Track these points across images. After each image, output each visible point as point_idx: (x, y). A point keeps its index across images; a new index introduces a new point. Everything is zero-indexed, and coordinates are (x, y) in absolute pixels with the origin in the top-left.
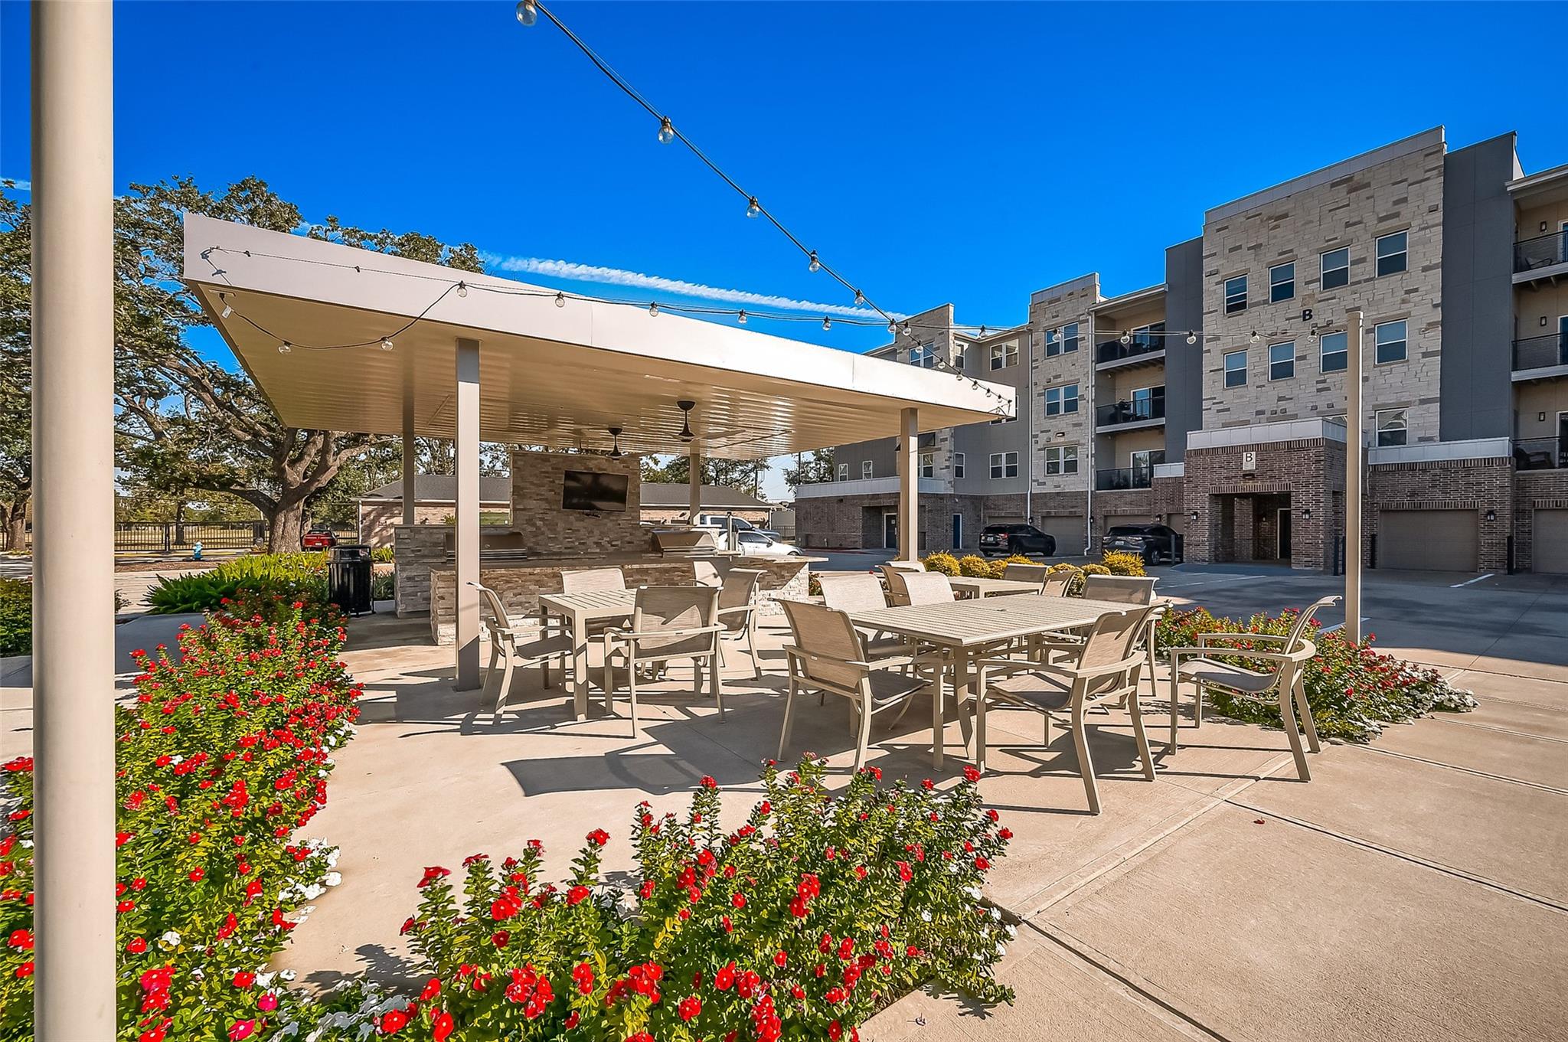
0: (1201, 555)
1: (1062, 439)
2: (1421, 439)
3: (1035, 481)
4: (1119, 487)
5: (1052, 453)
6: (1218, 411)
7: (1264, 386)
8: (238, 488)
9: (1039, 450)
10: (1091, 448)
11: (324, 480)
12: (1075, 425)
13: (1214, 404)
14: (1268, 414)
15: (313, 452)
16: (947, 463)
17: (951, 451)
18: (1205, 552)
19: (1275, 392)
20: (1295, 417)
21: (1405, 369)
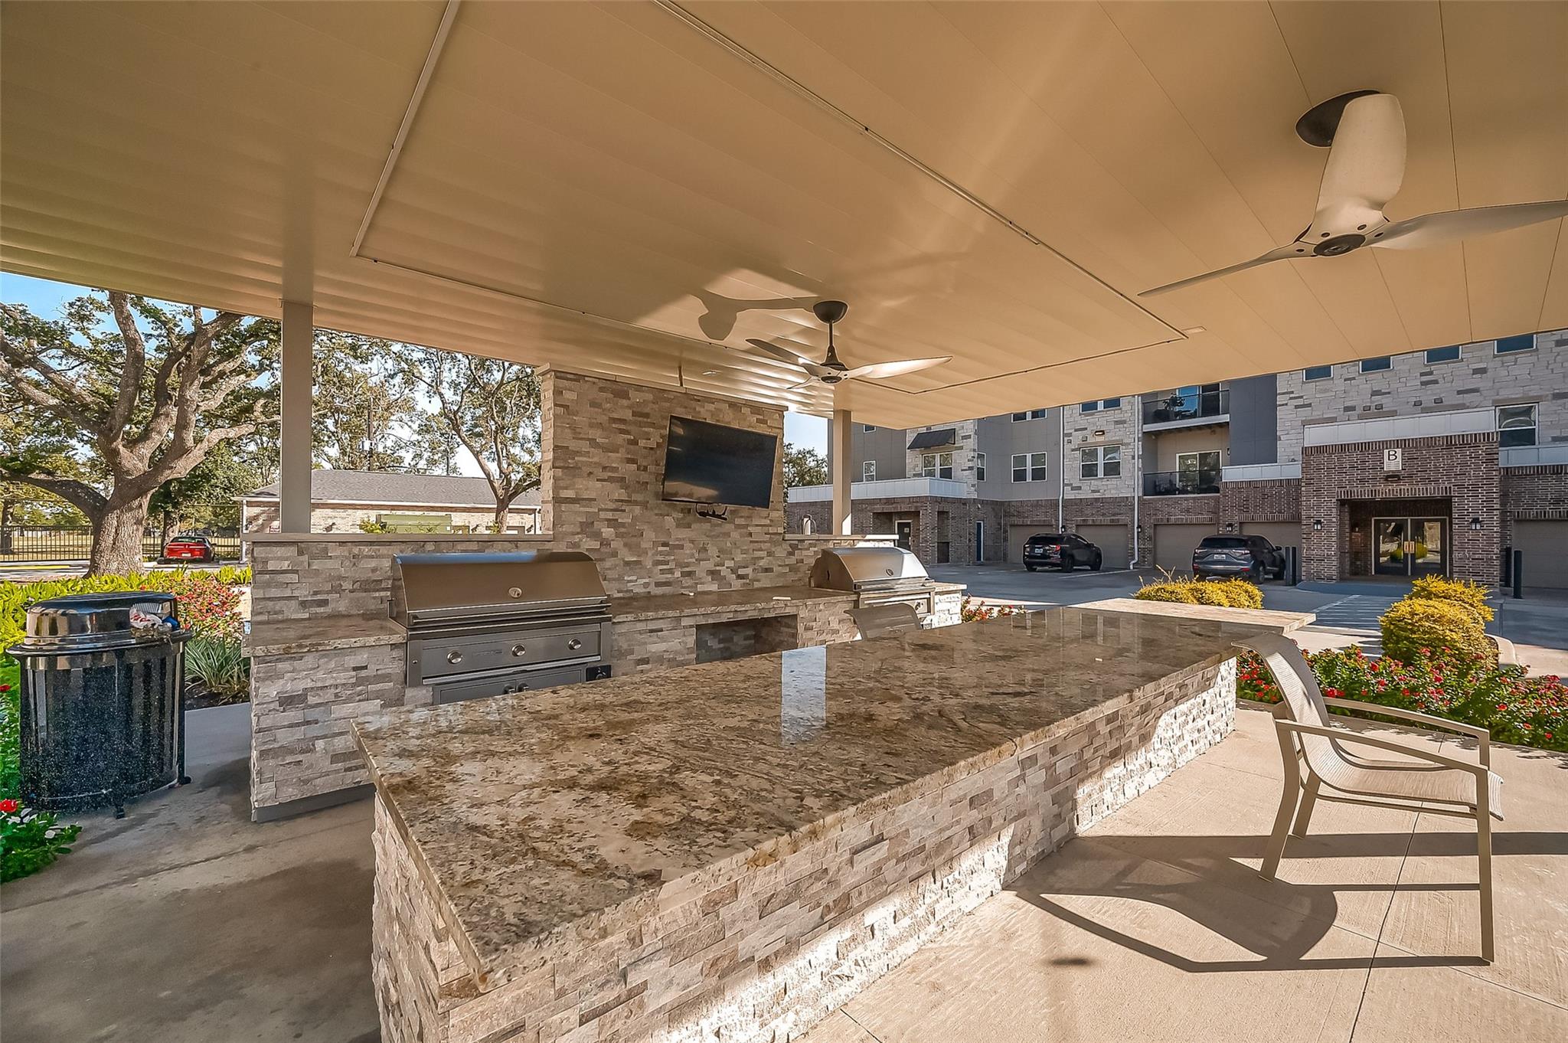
0: (1326, 573)
1: (1102, 439)
2: (1555, 439)
3: (1067, 485)
4: (1168, 492)
5: (1090, 454)
6: (1297, 407)
7: (1354, 379)
8: (42, 476)
9: (1073, 450)
10: (1138, 448)
11: (182, 468)
12: (1117, 423)
13: (1291, 398)
14: (1359, 411)
15: (165, 427)
16: (971, 464)
17: (974, 450)
18: (1331, 568)
19: (1368, 386)
20: (1393, 414)
21: (1534, 359)
